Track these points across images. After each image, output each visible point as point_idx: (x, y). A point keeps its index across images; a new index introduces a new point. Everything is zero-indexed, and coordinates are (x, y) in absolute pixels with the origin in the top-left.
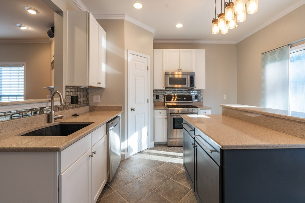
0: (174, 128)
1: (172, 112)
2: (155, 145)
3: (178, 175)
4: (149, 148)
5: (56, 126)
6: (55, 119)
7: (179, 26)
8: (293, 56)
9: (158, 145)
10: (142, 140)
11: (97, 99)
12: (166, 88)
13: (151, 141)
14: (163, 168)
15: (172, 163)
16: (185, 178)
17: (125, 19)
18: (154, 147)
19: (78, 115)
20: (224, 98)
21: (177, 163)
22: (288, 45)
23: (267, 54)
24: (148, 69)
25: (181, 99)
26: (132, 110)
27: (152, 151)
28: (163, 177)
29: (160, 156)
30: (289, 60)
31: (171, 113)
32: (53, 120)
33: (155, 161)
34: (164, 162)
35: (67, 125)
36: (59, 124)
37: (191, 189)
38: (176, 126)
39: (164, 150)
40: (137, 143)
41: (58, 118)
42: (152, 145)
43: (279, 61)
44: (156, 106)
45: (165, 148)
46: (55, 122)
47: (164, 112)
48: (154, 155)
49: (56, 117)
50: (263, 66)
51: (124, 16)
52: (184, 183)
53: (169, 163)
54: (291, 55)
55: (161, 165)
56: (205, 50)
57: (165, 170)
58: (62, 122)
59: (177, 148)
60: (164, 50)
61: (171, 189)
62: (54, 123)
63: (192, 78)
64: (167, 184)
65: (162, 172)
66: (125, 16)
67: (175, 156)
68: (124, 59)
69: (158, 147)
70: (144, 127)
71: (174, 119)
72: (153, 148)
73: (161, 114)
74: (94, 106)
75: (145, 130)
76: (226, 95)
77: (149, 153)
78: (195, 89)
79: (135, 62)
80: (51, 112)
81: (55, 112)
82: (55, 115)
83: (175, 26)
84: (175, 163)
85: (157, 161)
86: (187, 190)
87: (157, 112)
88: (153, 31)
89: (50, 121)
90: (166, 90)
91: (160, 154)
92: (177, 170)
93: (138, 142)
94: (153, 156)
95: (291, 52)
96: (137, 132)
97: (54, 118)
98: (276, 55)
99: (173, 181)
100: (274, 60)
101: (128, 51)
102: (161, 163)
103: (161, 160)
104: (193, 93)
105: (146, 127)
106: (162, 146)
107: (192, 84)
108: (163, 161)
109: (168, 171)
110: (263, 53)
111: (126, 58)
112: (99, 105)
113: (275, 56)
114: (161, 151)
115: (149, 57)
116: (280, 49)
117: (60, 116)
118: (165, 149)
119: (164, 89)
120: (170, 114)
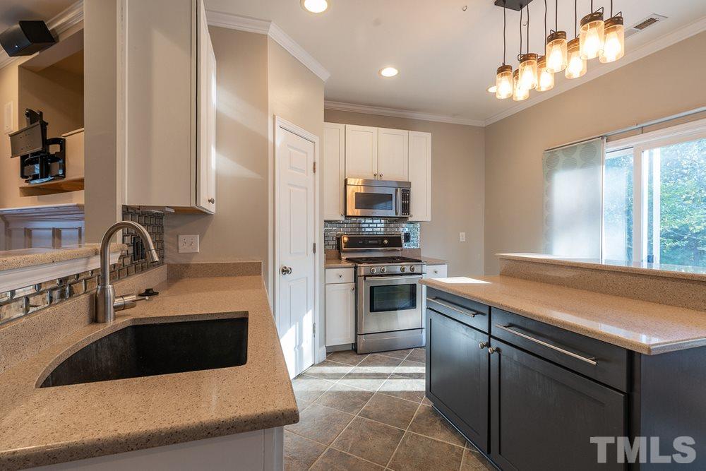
0: (372, 310)
1: (368, 273)
2: (327, 353)
3: (418, 418)
4: (317, 363)
5: (122, 333)
6: (117, 308)
7: (389, 72)
8: (613, 157)
9: (334, 354)
10: (303, 345)
11: (191, 246)
12: (346, 217)
13: (320, 347)
14: (376, 406)
15: (389, 393)
16: (437, 424)
17: (269, 34)
18: (327, 358)
19: (157, 294)
20: (461, 240)
21: (401, 392)
22: (602, 137)
23: (556, 153)
24: (314, 169)
25: (376, 242)
26: (285, 271)
27: (328, 370)
28: (389, 431)
29: (353, 380)
30: (604, 166)
31: (365, 276)
32: (111, 311)
33: (349, 392)
34: (372, 394)
35: (155, 325)
36: (129, 324)
37: (465, 448)
38: (376, 306)
39: (353, 364)
40: (294, 352)
41: (124, 307)
42: (322, 354)
43: (583, 166)
44: (329, 259)
45: (354, 358)
46: (115, 317)
47: (348, 273)
48: (337, 379)
49: (119, 302)
50: (548, 176)
51: (269, 27)
52: (443, 435)
53: (383, 392)
54: (608, 156)
55: (367, 399)
56: (430, 134)
57: (383, 413)
58: (141, 319)
59: (379, 355)
60: (342, 126)
61: (422, 456)
62: (113, 323)
63: (406, 196)
64: (406, 446)
65: (379, 417)
66: (271, 26)
67: (387, 375)
68: (267, 140)
69: (336, 358)
70: (307, 311)
71: (372, 288)
72: (324, 361)
73: (343, 280)
74: (184, 265)
75: (308, 320)
76: (464, 233)
77: (323, 375)
78: (410, 219)
79: (291, 150)
80: (104, 290)
81: (113, 287)
82: (116, 297)
83: (380, 71)
84: (397, 392)
85: (353, 392)
86: (457, 451)
87: (333, 273)
88: (324, 75)
89: (100, 318)
90: (347, 221)
91: (350, 374)
92: (409, 407)
93: (296, 353)
94: (337, 382)
95: (607, 150)
96: (293, 327)
97: (114, 307)
98: (577, 155)
99: (417, 436)
100: (571, 165)
101: (276, 119)
102: (365, 396)
103: (361, 389)
104: (404, 229)
105: (310, 312)
106: (342, 355)
107: (406, 208)
108: (365, 390)
109: (390, 413)
110: (548, 148)
111: (270, 138)
112: (194, 261)
113: (573, 156)
114: (346, 366)
115: (316, 139)
116: (584, 144)
117: (128, 299)
118: (355, 361)
119: (343, 219)
120: (365, 279)
